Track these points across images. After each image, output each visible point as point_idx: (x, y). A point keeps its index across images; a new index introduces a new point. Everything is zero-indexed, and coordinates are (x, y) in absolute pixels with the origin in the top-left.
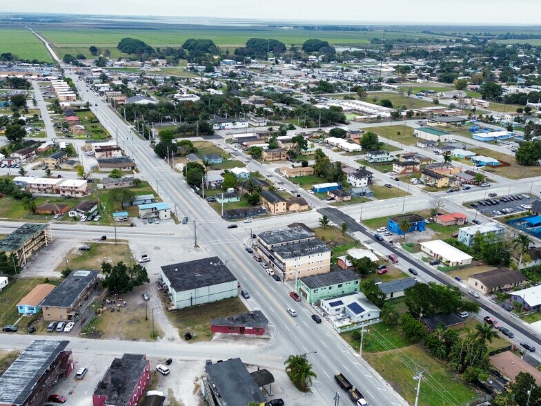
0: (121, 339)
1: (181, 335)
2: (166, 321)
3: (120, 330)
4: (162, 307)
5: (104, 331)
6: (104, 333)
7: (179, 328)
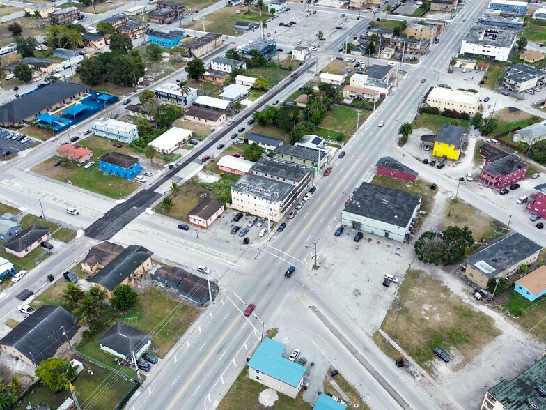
0: (480, 211)
1: (436, 192)
2: (435, 207)
3: (476, 218)
4: (427, 219)
5: (488, 224)
6: (490, 223)
7: (431, 198)
